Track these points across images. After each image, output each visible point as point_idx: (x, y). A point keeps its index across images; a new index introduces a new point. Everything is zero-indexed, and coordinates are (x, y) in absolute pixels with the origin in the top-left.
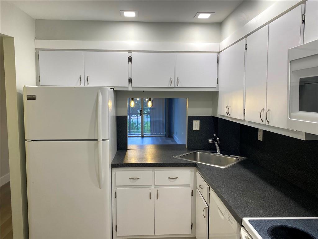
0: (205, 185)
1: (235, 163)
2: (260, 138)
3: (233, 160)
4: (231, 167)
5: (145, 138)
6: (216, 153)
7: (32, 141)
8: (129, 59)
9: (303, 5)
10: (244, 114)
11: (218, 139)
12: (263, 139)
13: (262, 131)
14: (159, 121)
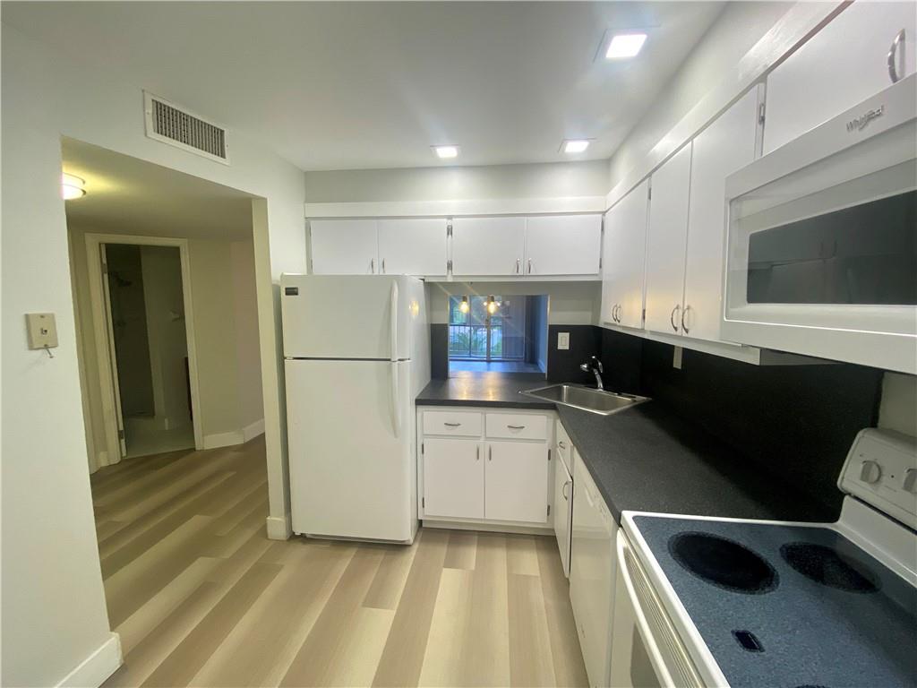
0: (569, 443)
1: (627, 407)
2: (677, 364)
3: (625, 401)
4: (619, 414)
5: (492, 363)
6: (597, 388)
7: (295, 358)
8: (448, 229)
9: (762, 85)
10: (644, 317)
11: (600, 364)
12: (682, 365)
13: (681, 350)
14: (517, 338)
